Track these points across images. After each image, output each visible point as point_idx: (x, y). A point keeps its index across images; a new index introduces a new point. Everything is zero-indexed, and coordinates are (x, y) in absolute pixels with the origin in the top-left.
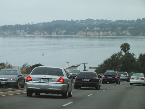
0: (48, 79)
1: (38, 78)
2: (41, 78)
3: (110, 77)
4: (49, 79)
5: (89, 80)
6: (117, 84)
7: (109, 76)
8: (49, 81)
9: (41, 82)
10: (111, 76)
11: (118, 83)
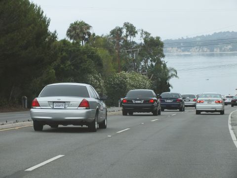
0: (64, 102)
1: (48, 102)
2: (54, 102)
3: (170, 101)
4: (66, 103)
5: (142, 102)
6: (180, 111)
7: (167, 99)
8: (66, 106)
9: (53, 108)
10: (171, 99)
11: (182, 110)
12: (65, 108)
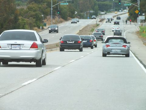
0: (20, 45)
1: (8, 44)
2: (12, 44)
4: (21, 45)
8: (21, 47)
9: (11, 49)
12: (20, 49)
